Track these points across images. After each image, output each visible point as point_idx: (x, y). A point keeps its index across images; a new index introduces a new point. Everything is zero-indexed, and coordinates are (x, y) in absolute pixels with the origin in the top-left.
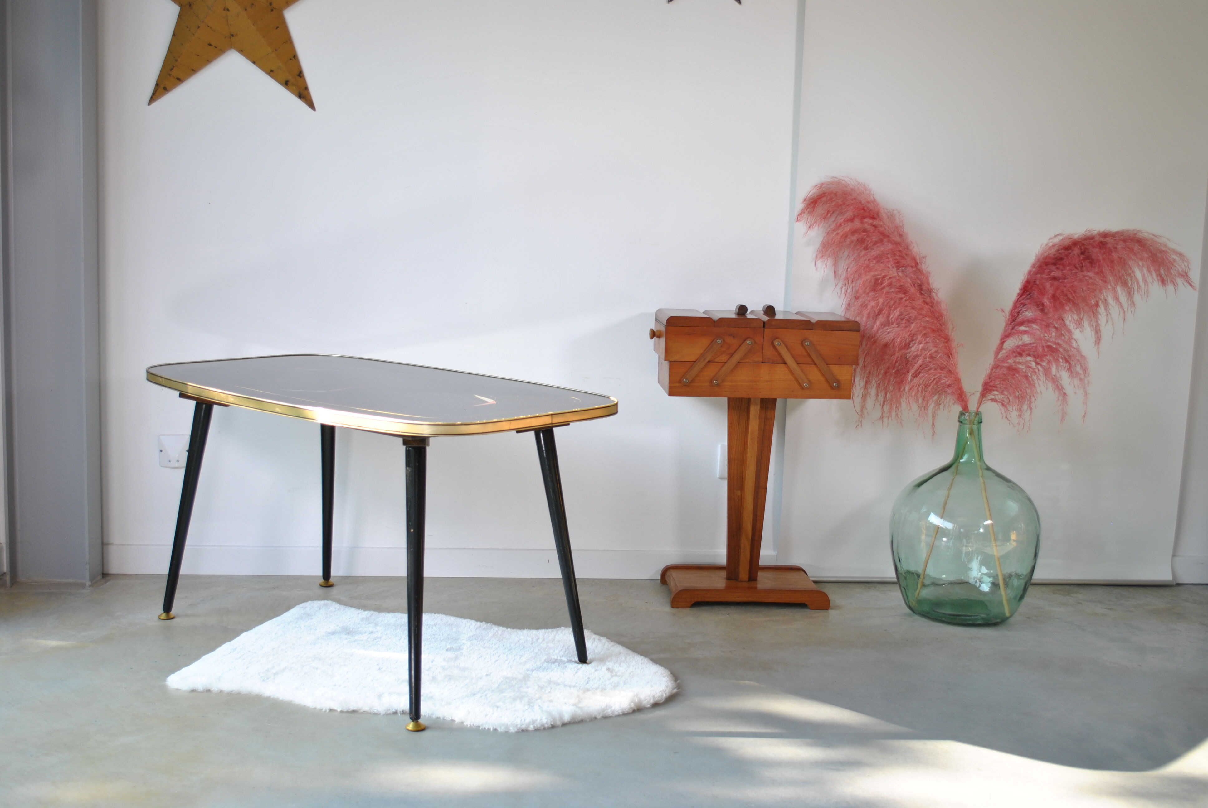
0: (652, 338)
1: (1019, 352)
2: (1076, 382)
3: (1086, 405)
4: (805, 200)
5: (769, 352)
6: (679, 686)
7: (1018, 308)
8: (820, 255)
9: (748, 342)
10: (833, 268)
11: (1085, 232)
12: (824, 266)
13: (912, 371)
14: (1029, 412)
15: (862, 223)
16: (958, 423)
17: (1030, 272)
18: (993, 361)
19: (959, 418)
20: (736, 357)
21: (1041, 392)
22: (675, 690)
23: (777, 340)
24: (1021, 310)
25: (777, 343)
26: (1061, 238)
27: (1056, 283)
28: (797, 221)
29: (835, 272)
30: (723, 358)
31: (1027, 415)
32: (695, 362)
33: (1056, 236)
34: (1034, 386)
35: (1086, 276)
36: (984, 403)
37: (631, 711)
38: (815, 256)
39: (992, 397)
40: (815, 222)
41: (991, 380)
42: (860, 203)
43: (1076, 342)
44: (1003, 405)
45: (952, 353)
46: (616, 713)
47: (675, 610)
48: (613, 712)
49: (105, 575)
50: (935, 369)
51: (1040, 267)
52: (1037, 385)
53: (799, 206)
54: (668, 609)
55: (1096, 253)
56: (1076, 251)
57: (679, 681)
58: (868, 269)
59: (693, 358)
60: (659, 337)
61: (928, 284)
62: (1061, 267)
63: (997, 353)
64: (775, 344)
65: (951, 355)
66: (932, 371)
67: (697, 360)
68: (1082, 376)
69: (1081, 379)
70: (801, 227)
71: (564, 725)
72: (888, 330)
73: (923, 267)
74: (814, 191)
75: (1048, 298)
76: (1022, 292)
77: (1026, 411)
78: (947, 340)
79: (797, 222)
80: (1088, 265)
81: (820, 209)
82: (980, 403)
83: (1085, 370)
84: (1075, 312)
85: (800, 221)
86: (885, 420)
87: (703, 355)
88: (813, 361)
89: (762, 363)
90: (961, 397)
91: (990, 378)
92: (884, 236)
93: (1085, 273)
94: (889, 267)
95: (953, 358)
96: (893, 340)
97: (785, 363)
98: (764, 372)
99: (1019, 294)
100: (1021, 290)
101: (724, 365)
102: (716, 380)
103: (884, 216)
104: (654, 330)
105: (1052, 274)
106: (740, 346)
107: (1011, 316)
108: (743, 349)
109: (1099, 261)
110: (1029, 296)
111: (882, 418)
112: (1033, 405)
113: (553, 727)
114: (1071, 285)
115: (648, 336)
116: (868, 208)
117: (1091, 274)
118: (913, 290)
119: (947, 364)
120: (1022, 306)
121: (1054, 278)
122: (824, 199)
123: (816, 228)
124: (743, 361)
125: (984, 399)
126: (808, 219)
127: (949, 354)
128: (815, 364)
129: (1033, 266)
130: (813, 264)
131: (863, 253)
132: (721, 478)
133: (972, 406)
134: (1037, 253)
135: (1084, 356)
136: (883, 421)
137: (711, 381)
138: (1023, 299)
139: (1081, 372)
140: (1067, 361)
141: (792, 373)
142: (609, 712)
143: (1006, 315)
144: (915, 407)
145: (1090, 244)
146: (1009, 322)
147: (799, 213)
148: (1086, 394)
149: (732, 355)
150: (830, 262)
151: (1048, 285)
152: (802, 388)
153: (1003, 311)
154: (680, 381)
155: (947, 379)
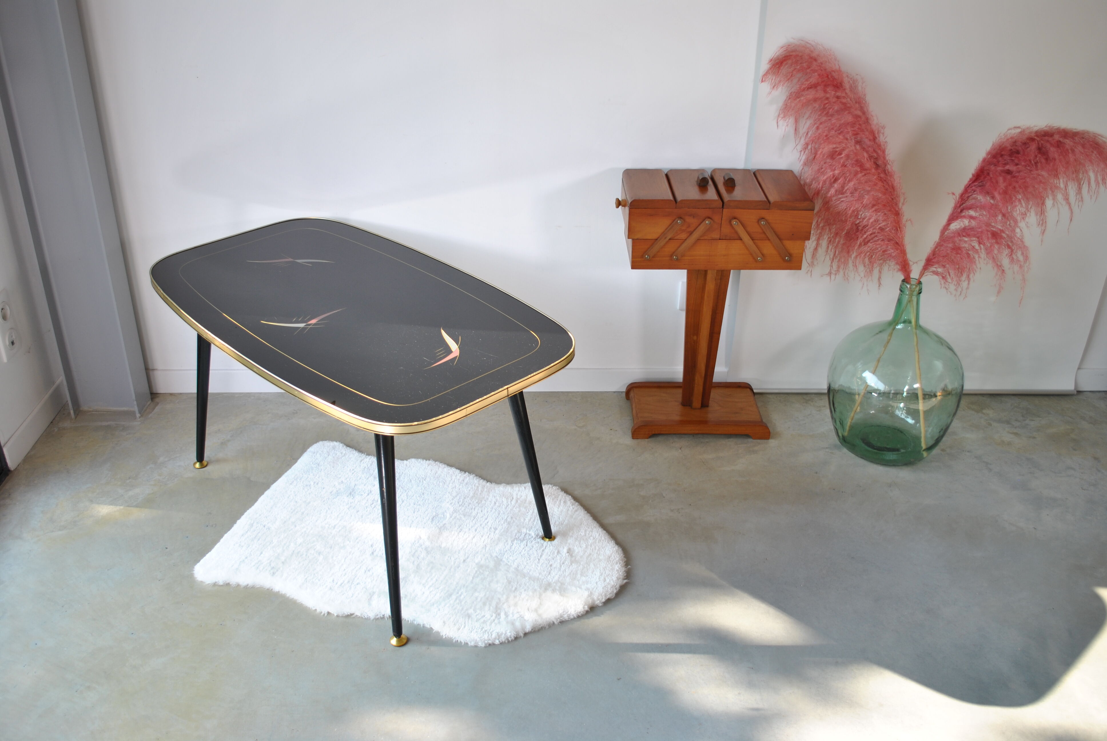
0: (617, 207)
1: (965, 232)
2: (1016, 268)
3: (1023, 291)
4: (771, 60)
5: (726, 230)
6: (628, 575)
7: (969, 193)
8: (782, 116)
9: (707, 222)
10: (794, 125)
11: (1046, 127)
12: (785, 124)
13: (860, 240)
14: (966, 282)
15: (825, 91)
16: (899, 291)
17: (984, 160)
18: (939, 239)
19: (901, 286)
20: (695, 235)
21: (980, 268)
22: (625, 581)
23: (735, 220)
24: (971, 195)
25: (734, 223)
26: (1019, 130)
27: (1009, 177)
28: (762, 81)
29: (796, 130)
30: (683, 236)
31: (965, 284)
32: (657, 239)
33: (1015, 128)
34: (975, 262)
35: (1039, 175)
36: (926, 275)
37: (585, 612)
38: (777, 114)
39: (935, 269)
40: (780, 81)
41: (934, 257)
42: (825, 70)
43: (1021, 230)
44: (943, 278)
45: (901, 226)
46: (572, 617)
47: (636, 441)
48: (569, 616)
49: (154, 395)
50: (883, 240)
51: (994, 156)
52: (977, 262)
53: (765, 66)
54: (628, 440)
55: (1053, 152)
56: (1033, 147)
57: (629, 567)
58: (827, 138)
59: (655, 236)
60: (624, 206)
61: (884, 158)
62: (1016, 161)
63: (943, 232)
64: (732, 222)
65: (900, 228)
66: (879, 242)
67: (659, 237)
68: (1022, 263)
69: (1021, 267)
70: (765, 87)
71: (526, 634)
72: (842, 200)
73: (881, 139)
74: (782, 50)
75: (999, 193)
76: (974, 178)
77: (964, 281)
78: (897, 214)
79: (763, 83)
80: (1043, 161)
81: (785, 69)
82: (922, 274)
83: (1026, 258)
84: (1024, 205)
85: (765, 81)
86: (833, 276)
87: (663, 234)
88: (768, 237)
89: (720, 239)
90: (905, 267)
91: (934, 255)
92: (845, 108)
93: (1040, 172)
94: (847, 139)
95: (900, 231)
96: (846, 209)
97: (740, 239)
98: (721, 246)
99: (971, 179)
100: (973, 175)
101: (684, 242)
102: (676, 256)
103: (847, 86)
104: (620, 200)
105: (1007, 167)
106: (700, 225)
107: (960, 199)
108: (702, 228)
109: (1055, 159)
110: (981, 183)
111: (830, 274)
112: (971, 276)
113: (516, 638)
114: (1024, 181)
115: (615, 206)
116: (832, 76)
117: (1044, 173)
118: (868, 165)
119: (895, 236)
120: (973, 192)
121: (1009, 172)
122: (790, 62)
123: (780, 89)
124: (702, 238)
125: (926, 271)
126: (772, 79)
127: (898, 227)
128: (769, 240)
129: (989, 153)
130: (775, 121)
131: (824, 119)
132: (681, 310)
133: (915, 274)
134: (994, 141)
135: (1027, 247)
136: (830, 276)
137: (671, 256)
138: (975, 186)
139: (1021, 258)
140: (1009, 247)
141: (747, 248)
142: (566, 617)
143: (956, 197)
144: (861, 268)
145: (1048, 141)
146: (958, 205)
147: (764, 73)
148: (1024, 280)
149: (691, 233)
150: (792, 120)
151: (1001, 179)
152: (756, 261)
153: (953, 194)
154: (642, 256)
155: (893, 251)
